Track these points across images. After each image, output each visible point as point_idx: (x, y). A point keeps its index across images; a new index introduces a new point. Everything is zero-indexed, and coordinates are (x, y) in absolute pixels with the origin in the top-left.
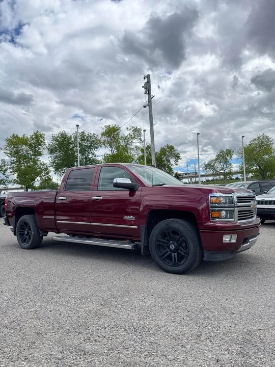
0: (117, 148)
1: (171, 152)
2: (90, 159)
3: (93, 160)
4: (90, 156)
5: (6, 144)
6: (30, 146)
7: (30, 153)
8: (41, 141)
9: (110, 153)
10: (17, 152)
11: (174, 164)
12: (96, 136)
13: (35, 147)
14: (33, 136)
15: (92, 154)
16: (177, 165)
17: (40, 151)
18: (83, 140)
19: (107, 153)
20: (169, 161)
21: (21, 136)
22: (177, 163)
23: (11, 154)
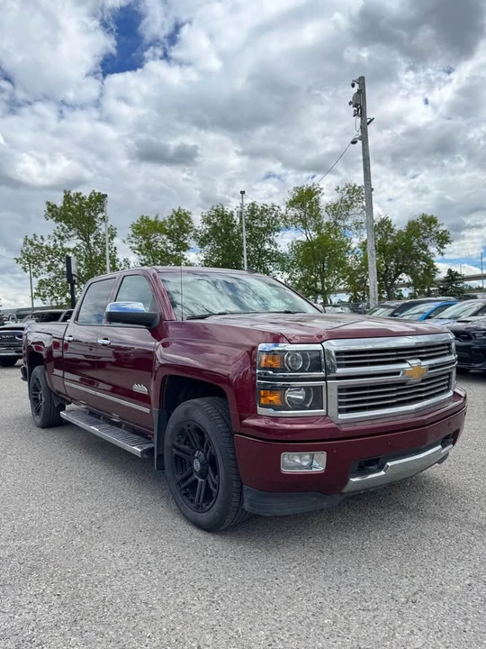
0: (318, 228)
1: (431, 229)
2: (266, 252)
3: (272, 253)
4: (267, 246)
5: (131, 233)
6: (170, 235)
7: (170, 248)
8: (187, 225)
9: (303, 238)
10: (149, 246)
11: (437, 254)
12: (276, 208)
13: (178, 237)
14: (172, 216)
15: (271, 242)
16: (443, 254)
17: (186, 242)
18: (253, 217)
19: (298, 239)
20: (425, 247)
21: (152, 218)
22: (442, 250)
23: (139, 250)
